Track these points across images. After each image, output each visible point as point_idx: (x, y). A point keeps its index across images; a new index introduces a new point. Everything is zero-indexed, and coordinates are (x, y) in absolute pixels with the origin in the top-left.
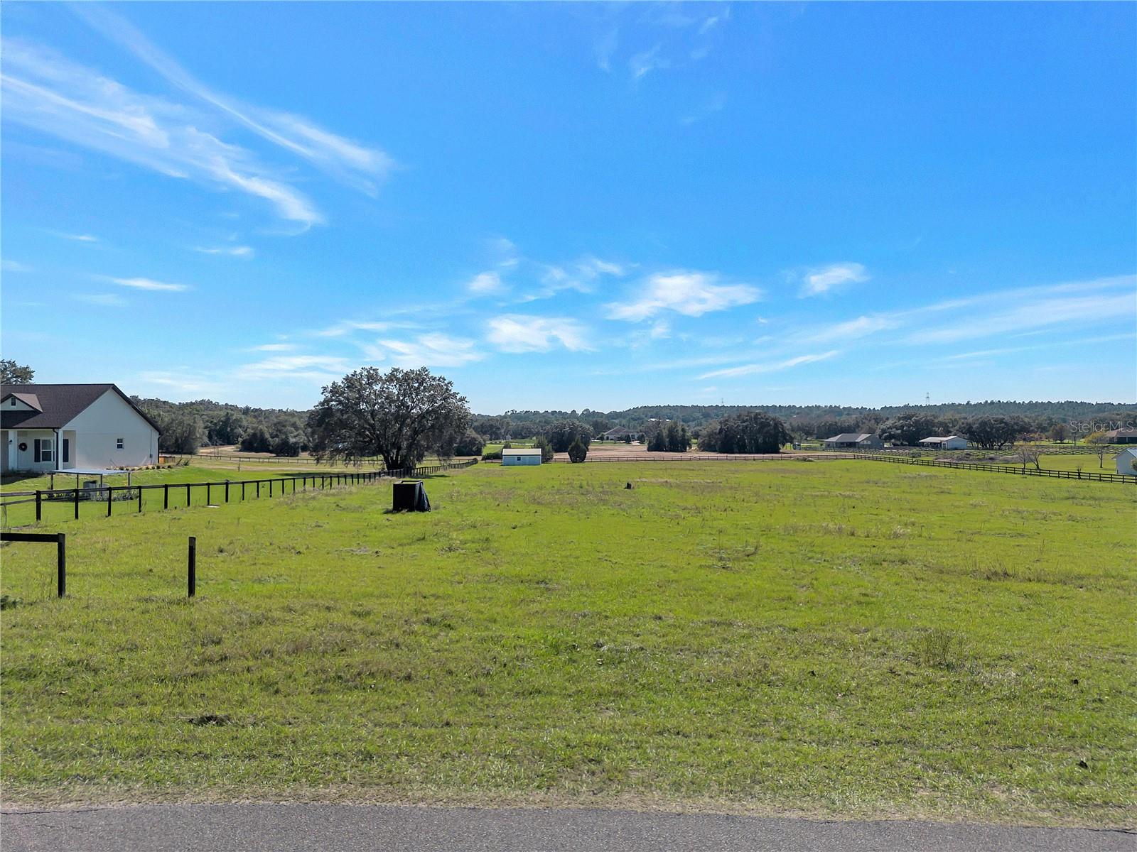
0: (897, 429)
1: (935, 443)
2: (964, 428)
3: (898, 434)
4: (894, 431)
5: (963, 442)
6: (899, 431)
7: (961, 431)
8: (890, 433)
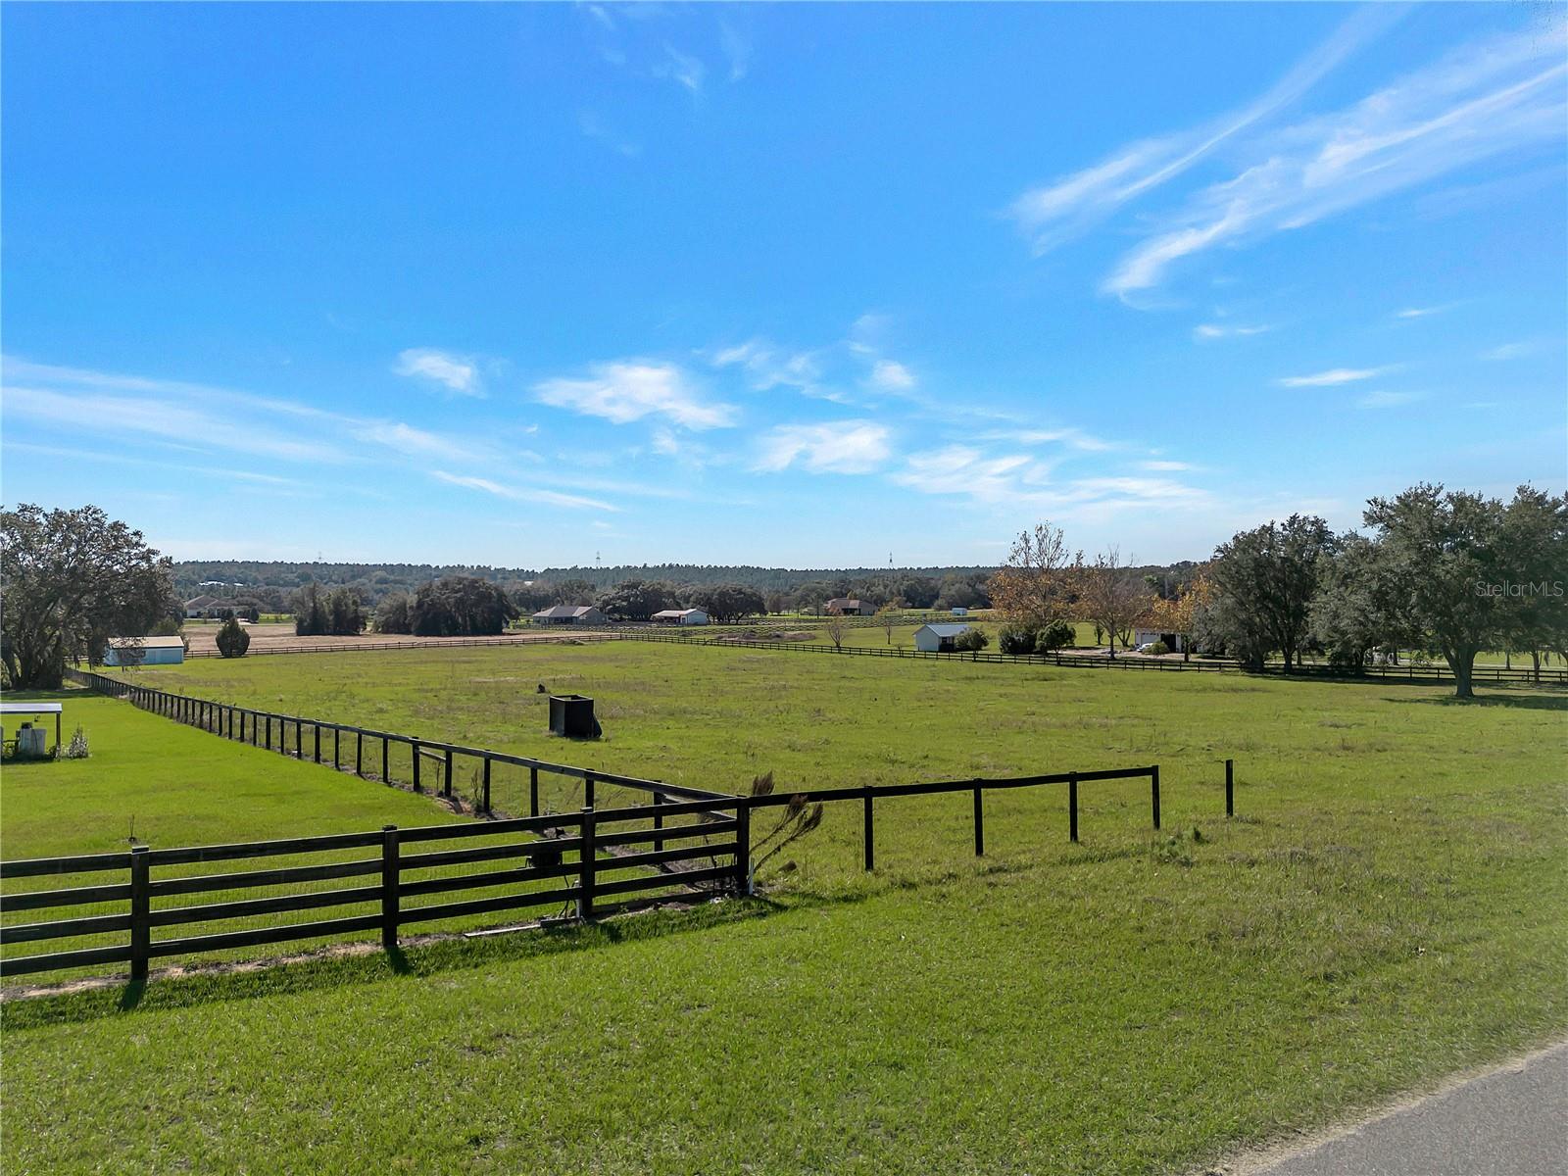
0: (623, 601)
1: (671, 618)
2: (702, 599)
3: (623, 606)
4: (618, 603)
5: (703, 616)
6: (625, 603)
7: (697, 603)
8: (614, 605)
